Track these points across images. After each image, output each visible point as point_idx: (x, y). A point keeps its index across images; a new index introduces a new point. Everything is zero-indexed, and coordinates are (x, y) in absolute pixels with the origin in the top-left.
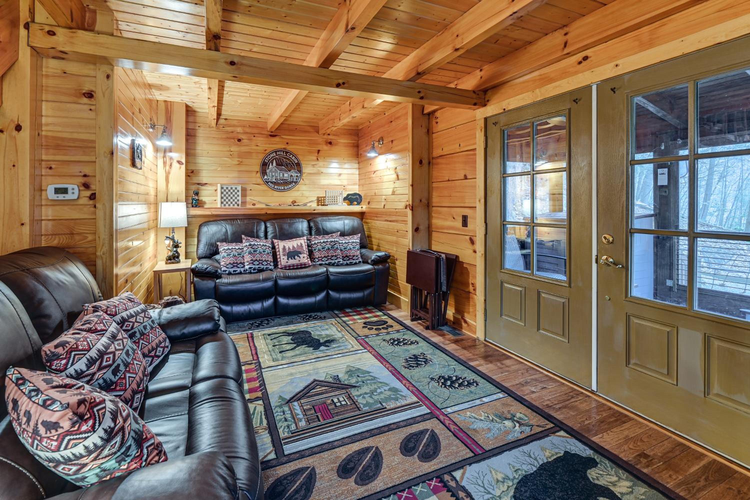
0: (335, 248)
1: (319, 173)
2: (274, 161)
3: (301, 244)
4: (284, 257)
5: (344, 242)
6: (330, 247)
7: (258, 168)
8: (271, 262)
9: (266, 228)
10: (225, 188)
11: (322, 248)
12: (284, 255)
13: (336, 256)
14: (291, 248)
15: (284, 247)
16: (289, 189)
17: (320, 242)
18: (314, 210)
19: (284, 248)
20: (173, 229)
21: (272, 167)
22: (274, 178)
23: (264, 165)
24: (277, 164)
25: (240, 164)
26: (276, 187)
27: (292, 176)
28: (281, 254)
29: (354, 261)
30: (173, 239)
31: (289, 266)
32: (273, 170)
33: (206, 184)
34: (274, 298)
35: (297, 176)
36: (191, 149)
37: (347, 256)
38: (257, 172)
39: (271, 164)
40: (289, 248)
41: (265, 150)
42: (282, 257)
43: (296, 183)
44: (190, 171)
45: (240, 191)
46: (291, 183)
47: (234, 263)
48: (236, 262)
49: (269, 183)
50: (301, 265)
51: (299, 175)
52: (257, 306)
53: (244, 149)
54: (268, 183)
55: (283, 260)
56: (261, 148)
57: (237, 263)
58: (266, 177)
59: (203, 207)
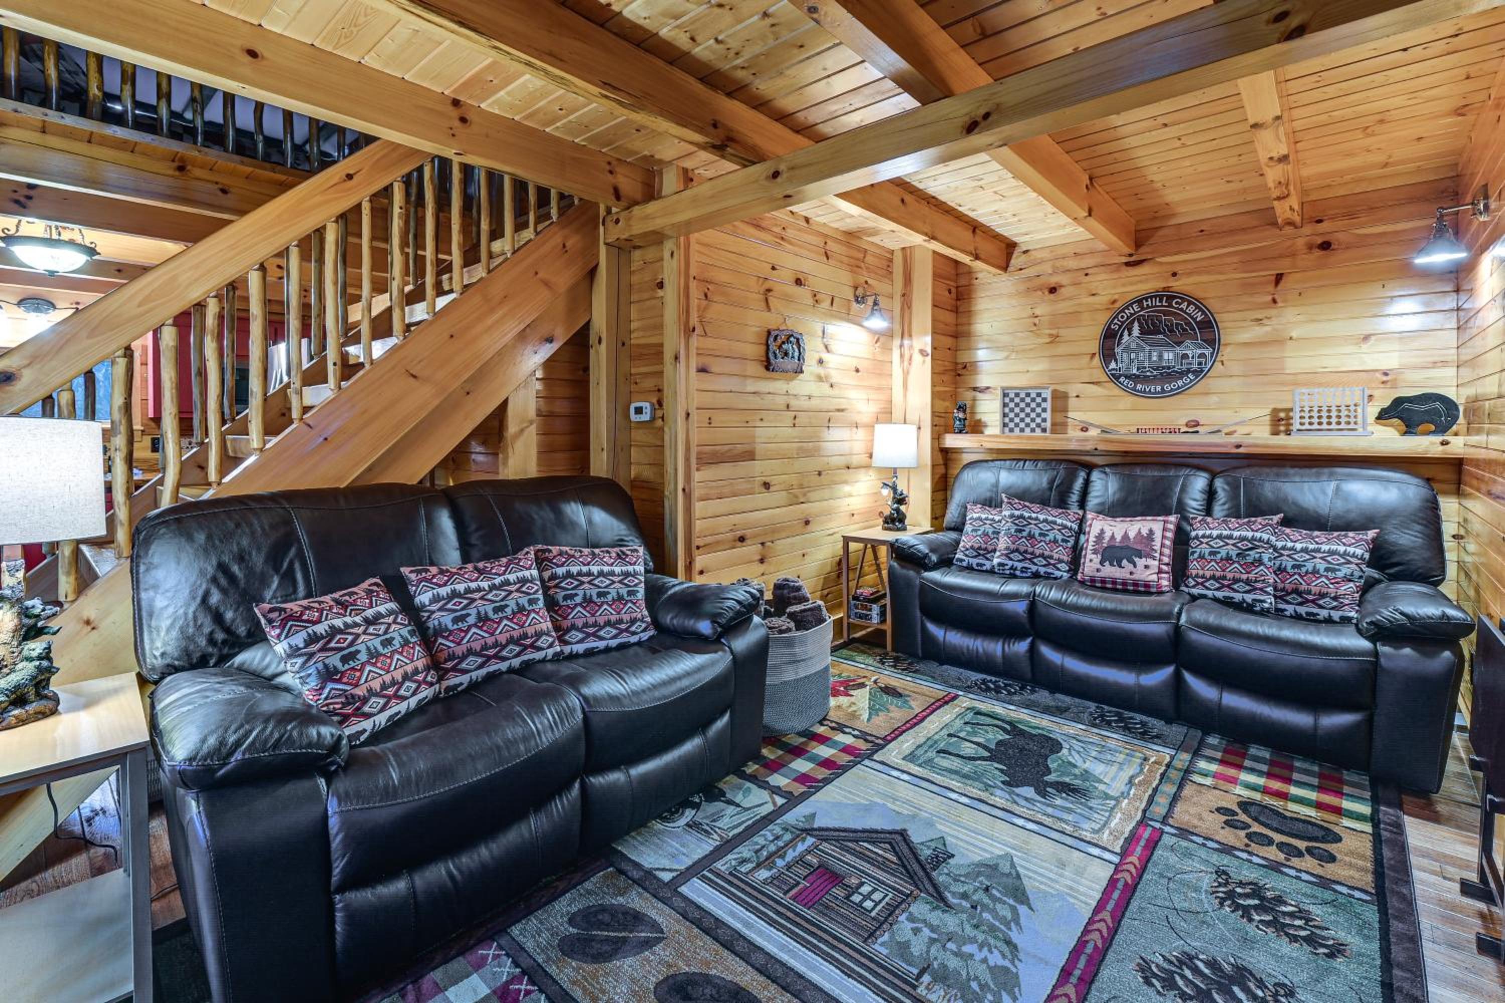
0: (1249, 559)
1: (1279, 341)
2: (1136, 324)
3: (1151, 532)
4: (1094, 556)
5: (1299, 546)
6: (1234, 553)
7: (1094, 346)
8: (1060, 561)
9: (1087, 483)
10: (1012, 395)
11: (1211, 553)
12: (1095, 552)
13: (1248, 582)
14: (1118, 538)
15: (1102, 531)
16: (1179, 391)
17: (1210, 536)
18: (1239, 446)
19: (1100, 536)
20: (895, 470)
21: (1131, 338)
22: (1135, 363)
23: (1110, 336)
24: (1142, 332)
25: (1054, 339)
26: (1139, 387)
27: (1185, 356)
28: (1090, 547)
29: (1324, 613)
30: (894, 488)
31: (1103, 581)
32: (1133, 346)
33: (988, 388)
34: (1029, 640)
35: (1202, 355)
36: (962, 325)
37: (1296, 591)
38: (1094, 354)
39: (1126, 333)
40: (1113, 537)
41: (1114, 302)
42: (1090, 556)
43: (1197, 373)
44: (960, 366)
45: (1049, 400)
46: (1182, 374)
47: (980, 548)
48: (984, 546)
49: (1122, 379)
50: (1136, 584)
51: (1207, 352)
52: (995, 648)
53: (1063, 307)
54: (1117, 377)
55: (1091, 564)
56: (1102, 299)
57: (985, 549)
58: (1113, 365)
59: (982, 433)
